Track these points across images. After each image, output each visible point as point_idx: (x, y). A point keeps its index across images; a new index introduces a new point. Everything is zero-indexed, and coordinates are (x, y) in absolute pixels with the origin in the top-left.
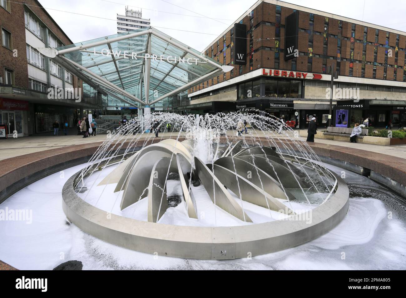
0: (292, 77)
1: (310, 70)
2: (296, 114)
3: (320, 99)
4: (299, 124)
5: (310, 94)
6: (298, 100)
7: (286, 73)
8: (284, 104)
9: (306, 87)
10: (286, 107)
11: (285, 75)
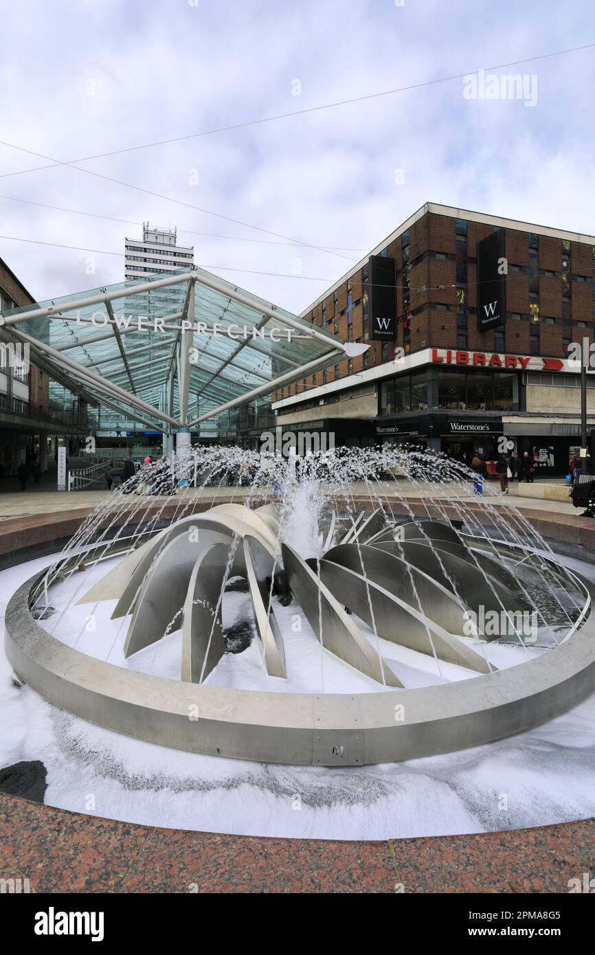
0: (496, 366)
1: (536, 352)
3: (560, 412)
5: (538, 403)
6: (514, 415)
7: (483, 357)
8: (482, 424)
9: (527, 388)
10: (486, 431)
11: (483, 363)
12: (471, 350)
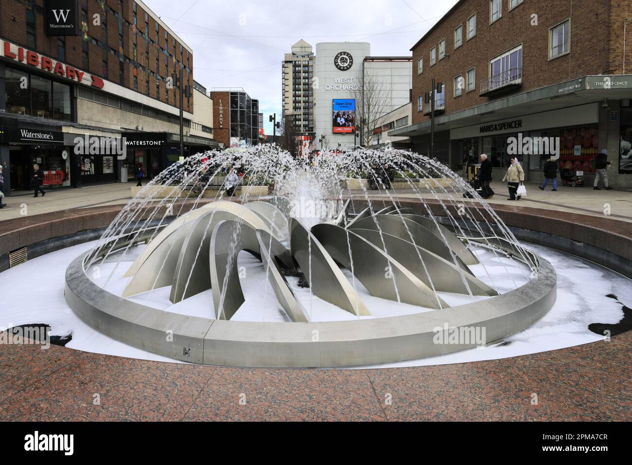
0: (59, 75)
1: (86, 68)
2: (65, 155)
3: (99, 126)
4: (69, 176)
5: (86, 116)
6: (70, 126)
7: (49, 63)
8: (48, 133)
9: (79, 101)
10: (51, 140)
11: (49, 69)
12: (40, 53)
